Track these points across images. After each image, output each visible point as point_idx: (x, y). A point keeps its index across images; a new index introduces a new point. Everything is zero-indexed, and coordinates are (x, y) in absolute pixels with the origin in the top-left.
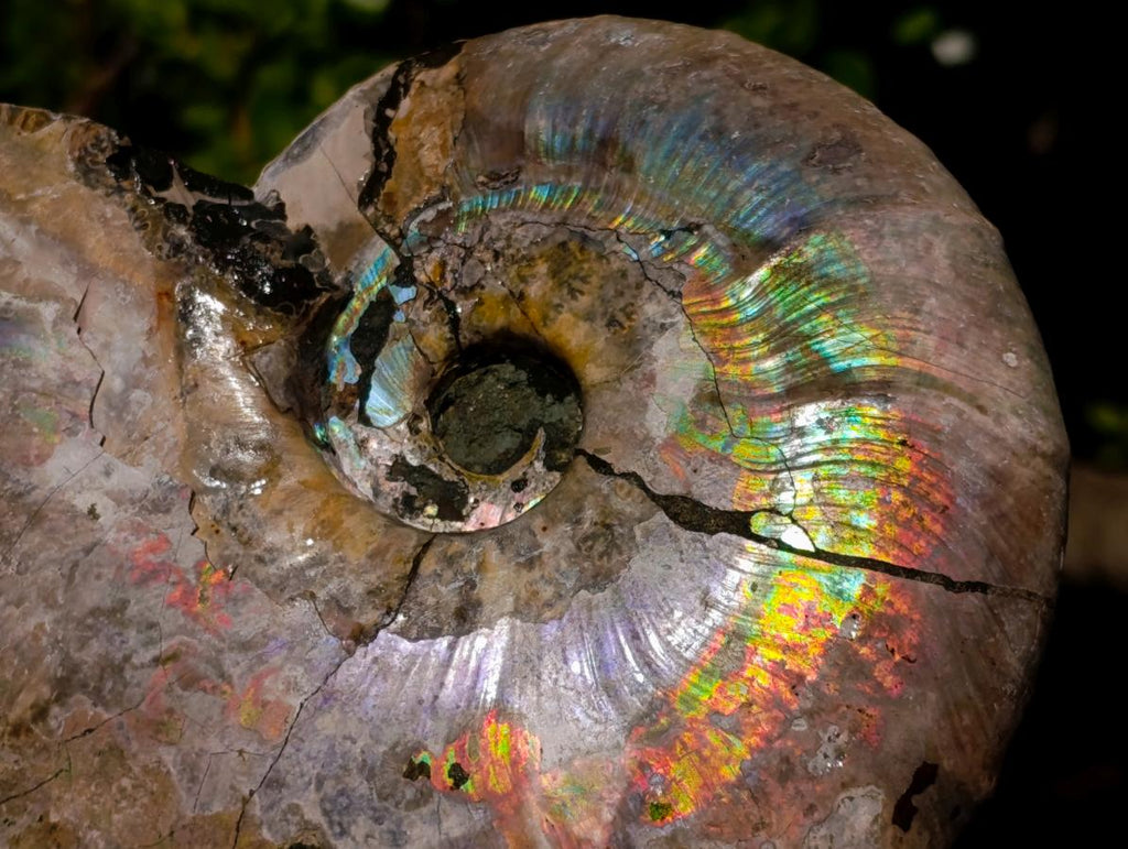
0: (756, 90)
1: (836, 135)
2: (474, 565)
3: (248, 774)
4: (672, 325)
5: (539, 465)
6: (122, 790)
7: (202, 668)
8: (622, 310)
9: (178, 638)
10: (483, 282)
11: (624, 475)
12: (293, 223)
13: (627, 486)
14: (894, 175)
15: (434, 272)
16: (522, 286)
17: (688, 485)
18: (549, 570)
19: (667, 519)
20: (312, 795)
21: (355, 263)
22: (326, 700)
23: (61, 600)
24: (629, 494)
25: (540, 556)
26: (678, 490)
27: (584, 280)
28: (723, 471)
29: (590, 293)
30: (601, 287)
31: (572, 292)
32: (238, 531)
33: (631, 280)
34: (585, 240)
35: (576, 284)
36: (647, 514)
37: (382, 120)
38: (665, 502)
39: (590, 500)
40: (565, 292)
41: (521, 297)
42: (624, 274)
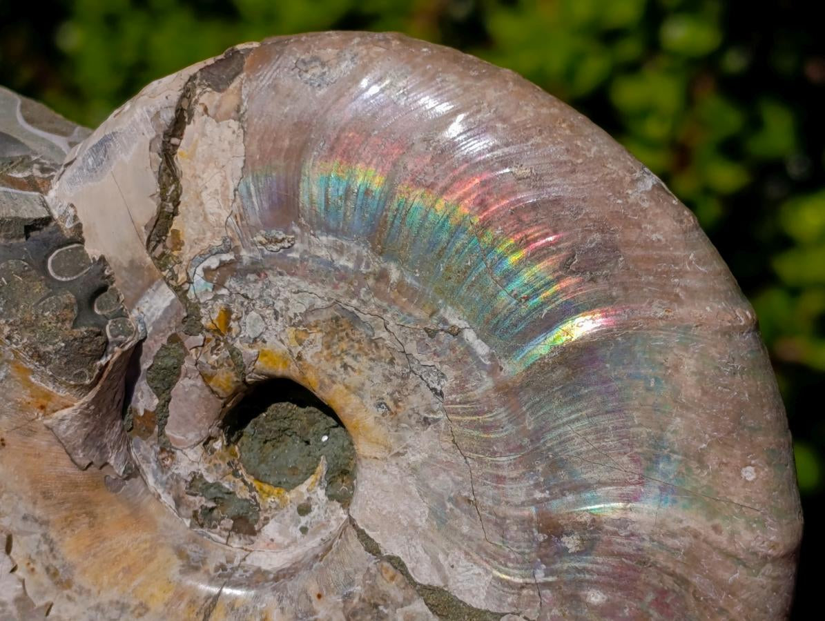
1: (596, 238)
2: (258, 620)
4: (436, 421)
5: (321, 493)
8: (391, 395)
10: (265, 337)
11: (391, 559)
12: (92, 250)
13: (392, 571)
14: (649, 284)
15: (218, 319)
16: (300, 348)
17: (445, 579)
19: (426, 609)
21: (147, 305)
24: (392, 578)
26: (437, 582)
27: (355, 357)
28: (477, 570)
29: (360, 371)
30: (371, 369)
31: (345, 366)
32: (52, 573)
33: (398, 369)
34: (354, 320)
35: (348, 360)
36: (408, 601)
37: (168, 153)
38: (427, 592)
39: (359, 577)
40: (338, 364)
41: (299, 358)
42: (392, 362)
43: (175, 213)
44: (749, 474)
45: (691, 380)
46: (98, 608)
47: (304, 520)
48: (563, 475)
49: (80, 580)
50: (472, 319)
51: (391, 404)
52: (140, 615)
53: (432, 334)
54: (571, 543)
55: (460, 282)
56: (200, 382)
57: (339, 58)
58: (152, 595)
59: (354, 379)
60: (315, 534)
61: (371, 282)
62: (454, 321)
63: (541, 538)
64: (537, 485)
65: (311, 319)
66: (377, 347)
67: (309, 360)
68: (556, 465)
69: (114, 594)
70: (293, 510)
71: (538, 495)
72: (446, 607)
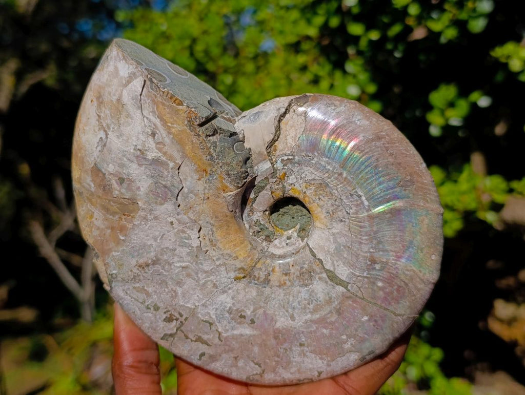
0: (391, 154)
1: (409, 178)
2: (271, 269)
3: (199, 302)
4: (345, 221)
5: (295, 234)
7: (193, 273)
8: (332, 210)
9: (187, 263)
10: (295, 184)
11: (319, 259)
12: (246, 145)
13: (318, 263)
14: (420, 195)
15: (282, 175)
16: (306, 190)
17: (335, 269)
18: (291, 278)
19: (326, 276)
21: (261, 166)
22: (223, 292)
23: (158, 241)
24: (318, 265)
25: (289, 273)
26: (332, 269)
27: (323, 197)
28: (345, 268)
29: (324, 201)
30: (328, 201)
31: (319, 199)
32: (210, 240)
33: (337, 203)
34: (327, 185)
35: (321, 197)
36: (321, 273)
37: (280, 121)
38: (327, 271)
39: (307, 262)
40: (317, 198)
41: (305, 193)
42: (336, 200)
43: (276, 140)
44: (433, 257)
45: (426, 226)
46: (222, 254)
47: (288, 241)
48: (381, 246)
49: (219, 245)
50: (365, 194)
51: (331, 213)
52: (235, 259)
53: (352, 195)
54: (377, 267)
55: (365, 182)
56: (270, 193)
57: (341, 105)
58: (240, 254)
59: (321, 203)
60: (290, 246)
61: (336, 175)
62: (360, 193)
63: (369, 263)
64: (372, 247)
65: (313, 182)
66: (332, 195)
67: (308, 194)
68: (379, 242)
69: (229, 251)
70: (285, 237)
71: (371, 250)
72: (332, 277)
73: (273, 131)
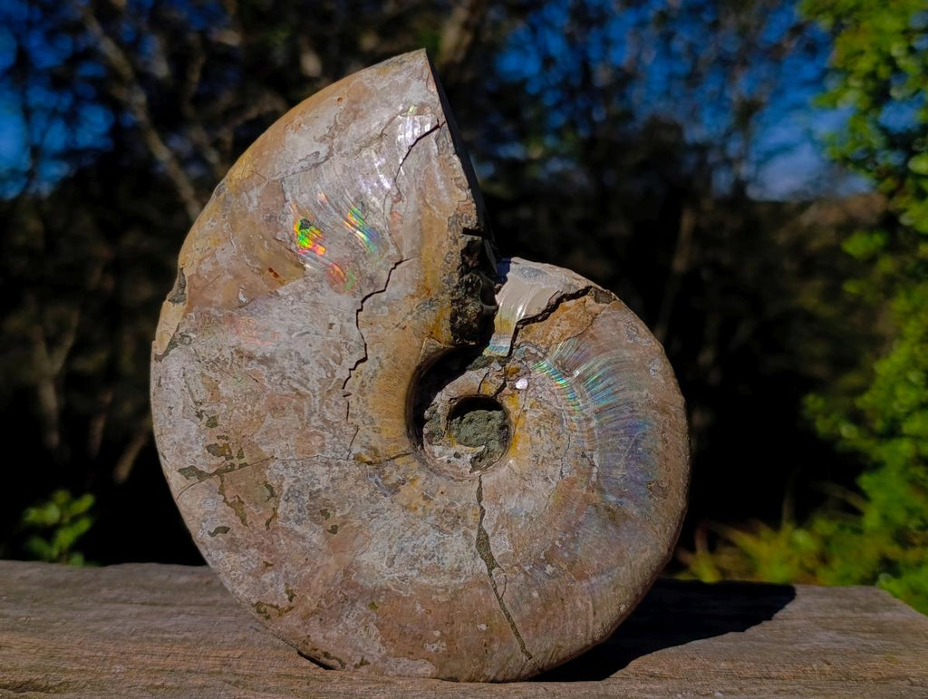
0: (665, 441)
1: (665, 485)
2: (411, 477)
3: (282, 453)
4: (550, 482)
5: (469, 457)
6: (246, 407)
7: (306, 410)
8: (544, 458)
9: (309, 392)
10: (521, 392)
11: (482, 508)
12: (498, 299)
13: (478, 512)
15: (512, 369)
16: (529, 409)
17: (493, 535)
18: (429, 507)
19: (475, 537)
20: (291, 481)
22: (326, 463)
23: (293, 336)
24: (476, 515)
25: (431, 499)
26: (489, 532)
27: (546, 433)
28: (507, 544)
29: (542, 439)
30: (547, 443)
31: (539, 432)
32: (363, 385)
33: (557, 453)
34: (561, 422)
35: (542, 431)
36: (473, 528)
37: (559, 301)
38: (481, 530)
39: (464, 502)
40: (537, 428)
41: (525, 411)
42: (558, 448)
43: (538, 321)
45: (642, 560)
46: (364, 413)
47: (453, 459)
48: (572, 546)
49: (369, 397)
50: (602, 466)
51: (540, 460)
52: (375, 431)
53: (584, 456)
54: (549, 569)
55: (611, 451)
56: (480, 380)
57: (644, 337)
58: (387, 430)
59: (537, 439)
60: (451, 466)
61: (582, 418)
62: (595, 460)
63: (542, 557)
64: (560, 539)
65: (545, 405)
66: (558, 438)
67: (527, 416)
68: (574, 539)
69: (375, 416)
70: (452, 451)
71: (557, 543)
72: (483, 543)
73: (544, 307)
